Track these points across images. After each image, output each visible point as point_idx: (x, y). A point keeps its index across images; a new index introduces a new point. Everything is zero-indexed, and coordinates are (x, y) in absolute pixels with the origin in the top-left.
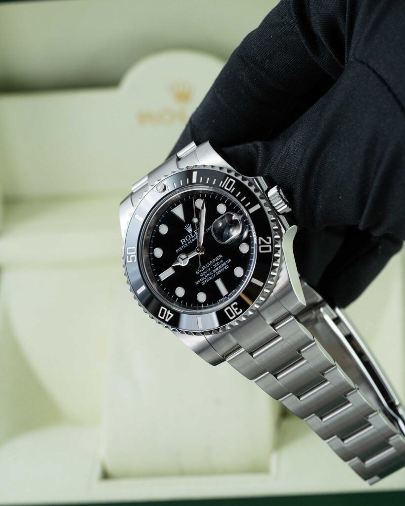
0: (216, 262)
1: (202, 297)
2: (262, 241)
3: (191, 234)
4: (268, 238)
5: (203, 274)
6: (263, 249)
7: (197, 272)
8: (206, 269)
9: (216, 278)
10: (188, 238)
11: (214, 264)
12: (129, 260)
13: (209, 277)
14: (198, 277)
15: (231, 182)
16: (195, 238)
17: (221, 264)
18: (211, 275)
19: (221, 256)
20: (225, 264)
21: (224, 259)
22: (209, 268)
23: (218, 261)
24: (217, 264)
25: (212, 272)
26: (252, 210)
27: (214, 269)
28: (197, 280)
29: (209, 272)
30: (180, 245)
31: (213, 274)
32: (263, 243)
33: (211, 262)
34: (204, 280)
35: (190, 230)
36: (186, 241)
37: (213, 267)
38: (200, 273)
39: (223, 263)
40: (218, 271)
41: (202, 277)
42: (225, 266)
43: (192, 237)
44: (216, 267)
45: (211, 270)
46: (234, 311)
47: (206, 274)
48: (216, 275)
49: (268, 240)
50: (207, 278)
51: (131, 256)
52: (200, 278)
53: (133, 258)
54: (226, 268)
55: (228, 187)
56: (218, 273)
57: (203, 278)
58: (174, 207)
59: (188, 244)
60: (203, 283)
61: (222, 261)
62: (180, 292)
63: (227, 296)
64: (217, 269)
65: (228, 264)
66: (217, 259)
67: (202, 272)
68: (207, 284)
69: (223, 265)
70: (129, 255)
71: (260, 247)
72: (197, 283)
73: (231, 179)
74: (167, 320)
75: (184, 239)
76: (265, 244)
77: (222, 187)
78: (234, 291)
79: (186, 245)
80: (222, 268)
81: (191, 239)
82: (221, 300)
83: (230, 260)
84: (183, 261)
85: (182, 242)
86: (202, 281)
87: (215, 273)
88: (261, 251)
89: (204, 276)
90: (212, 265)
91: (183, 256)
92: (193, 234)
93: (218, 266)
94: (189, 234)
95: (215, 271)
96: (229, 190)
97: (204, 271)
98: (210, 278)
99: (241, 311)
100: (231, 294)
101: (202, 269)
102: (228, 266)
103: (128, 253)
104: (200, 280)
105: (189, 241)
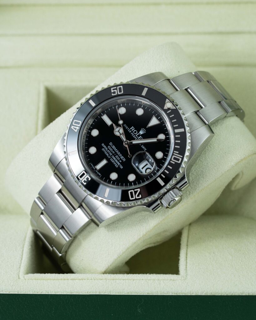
0: (120, 157)
1: (93, 150)
2: (137, 191)
3: (138, 134)
4: (140, 195)
5: (110, 148)
6: (131, 193)
7: (111, 144)
8: (114, 150)
9: (108, 160)
10: (135, 132)
11: (118, 156)
12: (113, 90)
13: (108, 153)
14: (107, 145)
15: (178, 160)
16: (135, 137)
17: (118, 161)
18: (110, 155)
19: (124, 160)
20: (119, 164)
21: (122, 163)
22: (115, 152)
23: (120, 158)
24: (118, 158)
25: (112, 155)
26: (159, 180)
27: (115, 157)
28: (105, 145)
29: (112, 153)
30: (130, 127)
31: (111, 156)
32: (136, 192)
33: (119, 153)
34: (105, 150)
35: (141, 132)
36: (133, 130)
37: (116, 155)
38: (110, 146)
39: (119, 162)
40: (113, 160)
41: (108, 148)
43: (136, 135)
44: (116, 158)
45: (113, 154)
46: (84, 178)
47: (110, 151)
48: (110, 158)
49: (138, 196)
50: (107, 152)
51: (116, 91)
52: (107, 147)
53: (114, 93)
54: (116, 165)
55: (175, 158)
56: (111, 160)
57: (106, 149)
58: (157, 117)
59: (131, 133)
60: (103, 150)
61: (120, 161)
64: (114, 158)
65: (119, 167)
66: (122, 157)
67: (111, 147)
68: (103, 152)
70: (116, 89)
71: (133, 191)
72: (103, 145)
73: (181, 159)
74: (72, 127)
75: (134, 129)
77: (174, 154)
78: (100, 174)
79: (130, 132)
80: (116, 162)
81: (135, 135)
82: (93, 166)
83: (122, 167)
84: (119, 132)
85: (132, 128)
86: (105, 149)
87: (112, 158)
88: (129, 192)
91: (121, 131)
94: (138, 132)
95: (113, 157)
96: (172, 159)
97: (112, 149)
98: (107, 155)
99: (85, 184)
100: (98, 172)
101: (114, 147)
102: (117, 167)
103: (118, 87)
104: (105, 147)
105: (133, 133)
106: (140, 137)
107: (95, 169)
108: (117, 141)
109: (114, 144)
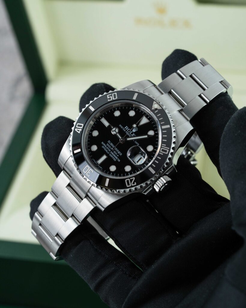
0: (117, 152)
1: (94, 148)
4: (135, 183)
5: (108, 145)
6: (128, 181)
7: (109, 142)
9: (107, 155)
12: (109, 96)
13: (107, 150)
14: (106, 143)
15: (166, 151)
16: (129, 135)
17: (116, 155)
18: (108, 151)
19: (121, 154)
20: (117, 158)
22: (113, 148)
23: (118, 153)
24: (116, 153)
25: (110, 151)
26: (151, 169)
27: (113, 152)
28: (104, 143)
29: (110, 149)
30: (124, 127)
31: (110, 152)
33: (116, 149)
34: (105, 147)
35: (134, 130)
36: (127, 129)
37: (114, 151)
38: (109, 143)
39: (117, 157)
40: (112, 155)
41: (107, 145)
42: (116, 159)
43: (130, 133)
44: (114, 153)
45: (112, 150)
46: (88, 171)
47: (108, 147)
48: (109, 154)
49: (134, 183)
50: (106, 148)
52: (106, 144)
53: (110, 99)
55: (163, 150)
56: (110, 155)
57: (106, 146)
58: (147, 117)
59: (125, 131)
60: (103, 147)
61: (118, 156)
62: (95, 133)
63: (97, 164)
64: (113, 154)
66: (119, 152)
67: (110, 145)
68: (103, 149)
69: (116, 157)
70: (111, 96)
71: (129, 179)
72: (102, 143)
73: (168, 151)
74: (76, 130)
76: (131, 182)
77: (162, 146)
78: (101, 168)
79: (125, 130)
80: (114, 157)
82: (95, 161)
83: (119, 161)
85: (126, 127)
88: (126, 180)
89: (107, 146)
91: (117, 131)
92: (132, 133)
93: (115, 154)
94: (132, 131)
96: (161, 151)
97: (110, 146)
98: (107, 151)
99: (89, 176)
100: (99, 166)
101: (112, 144)
102: (115, 160)
103: (113, 94)
104: (105, 145)
105: (127, 132)
106: (133, 135)
107: (96, 164)
108: (114, 139)
109: (112, 142)
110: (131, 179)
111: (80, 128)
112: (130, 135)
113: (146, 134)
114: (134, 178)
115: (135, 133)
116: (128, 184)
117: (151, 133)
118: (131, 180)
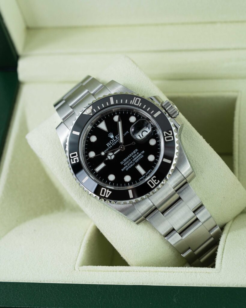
0: (134, 154)
1: (127, 178)
3: (113, 139)
4: (169, 131)
5: (126, 163)
7: (122, 163)
8: (128, 160)
9: (136, 164)
10: (112, 142)
11: (133, 156)
12: (73, 161)
13: (130, 165)
15: (138, 100)
17: (137, 155)
18: (132, 163)
19: (137, 150)
20: (140, 154)
21: (140, 152)
22: (129, 159)
23: (135, 153)
24: (135, 155)
25: (132, 161)
27: (134, 159)
28: (122, 168)
29: (130, 161)
30: (107, 147)
31: (133, 162)
33: (131, 155)
35: (112, 137)
37: (132, 158)
38: (124, 163)
39: (139, 154)
40: (136, 160)
42: (141, 155)
43: (115, 141)
44: (135, 157)
45: (132, 160)
46: (154, 182)
47: (128, 163)
48: (135, 163)
49: (170, 133)
51: (74, 159)
52: (124, 166)
53: (76, 160)
54: (141, 157)
55: (137, 103)
57: (126, 166)
59: (112, 146)
60: (127, 169)
61: (138, 153)
62: (112, 177)
64: (135, 159)
65: (143, 154)
66: (134, 152)
67: (125, 162)
68: (129, 169)
69: (139, 155)
71: (165, 138)
72: (122, 170)
73: (137, 98)
74: (107, 196)
76: (169, 136)
77: (132, 103)
78: (150, 171)
79: (111, 146)
80: (139, 157)
81: (114, 142)
82: (142, 178)
83: (144, 152)
84: (111, 156)
85: (108, 145)
86: (126, 168)
87: (134, 161)
88: (166, 140)
89: (127, 165)
90: (131, 157)
91: (111, 154)
92: (115, 138)
93: (136, 156)
94: (112, 139)
95: (134, 160)
96: (137, 105)
97: (126, 161)
98: (132, 165)
99: (159, 181)
100: (148, 173)
101: (125, 160)
102: (143, 156)
103: (71, 157)
104: (125, 167)
105: (113, 143)
106: (116, 138)
107: (145, 176)
108: (119, 157)
109: (122, 160)
110: (165, 135)
111: (106, 192)
112: (116, 140)
113: (116, 124)
114: (165, 132)
115: (114, 136)
116: (171, 138)
117: (116, 118)
118: (167, 135)
